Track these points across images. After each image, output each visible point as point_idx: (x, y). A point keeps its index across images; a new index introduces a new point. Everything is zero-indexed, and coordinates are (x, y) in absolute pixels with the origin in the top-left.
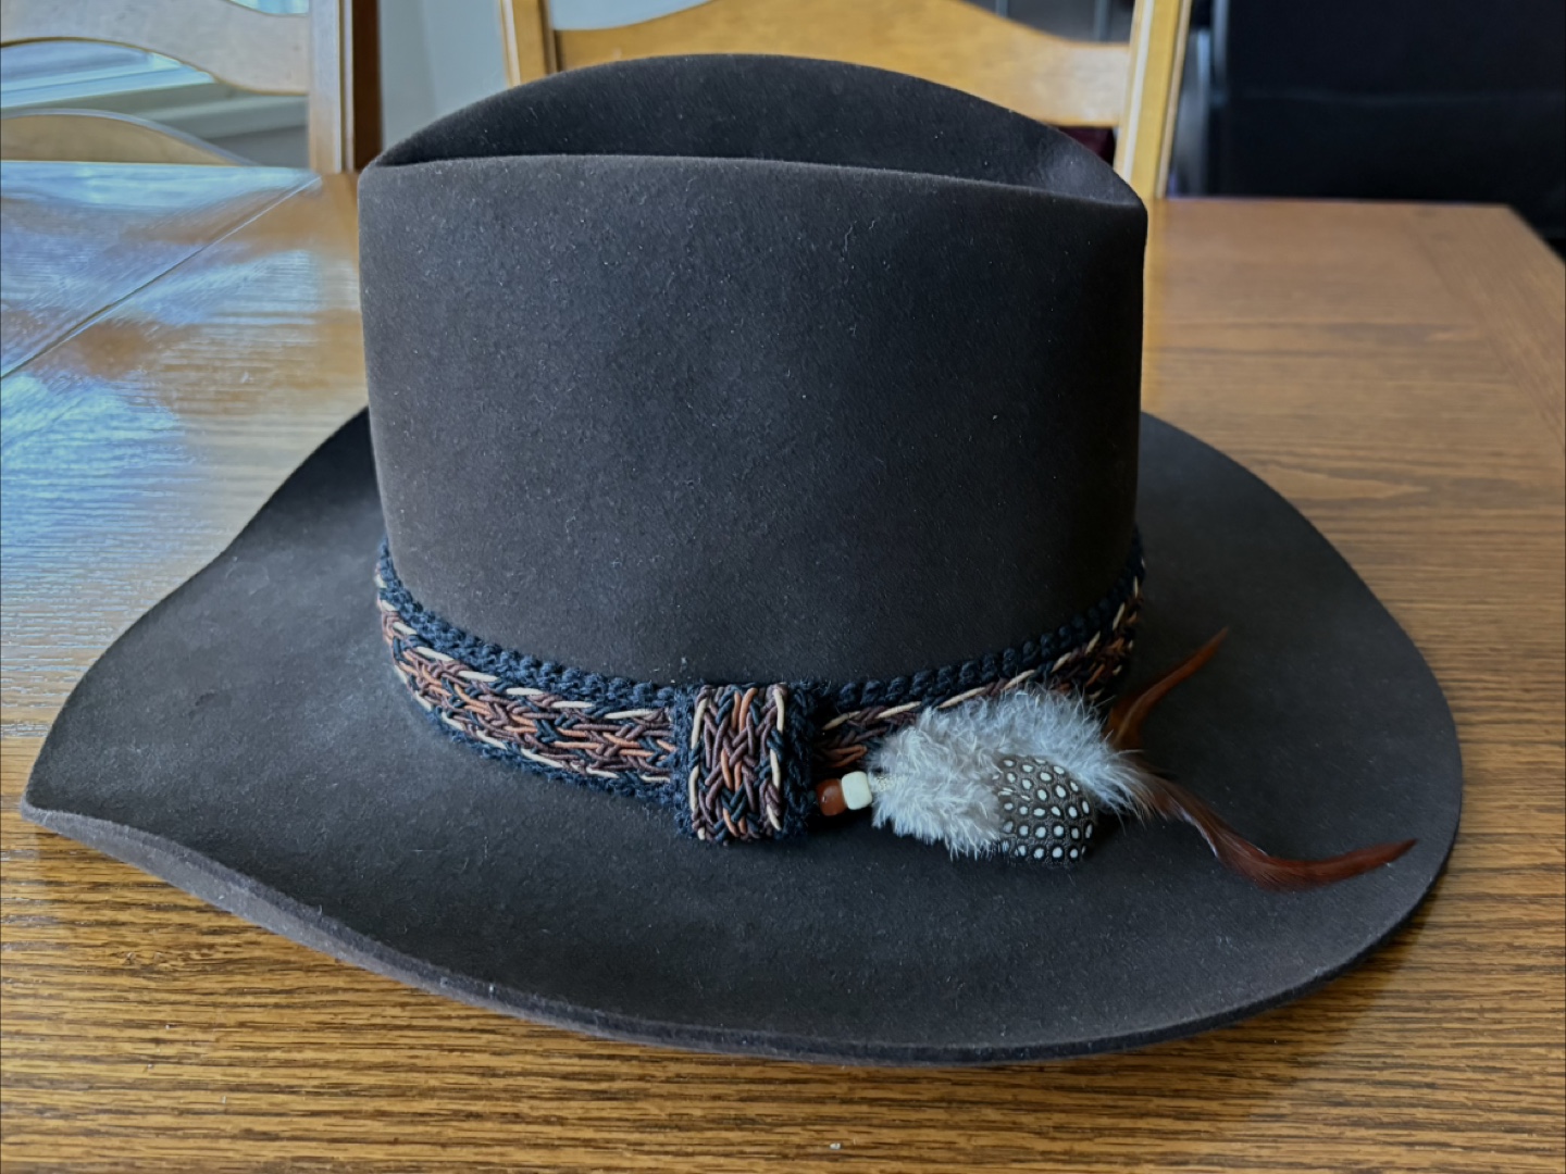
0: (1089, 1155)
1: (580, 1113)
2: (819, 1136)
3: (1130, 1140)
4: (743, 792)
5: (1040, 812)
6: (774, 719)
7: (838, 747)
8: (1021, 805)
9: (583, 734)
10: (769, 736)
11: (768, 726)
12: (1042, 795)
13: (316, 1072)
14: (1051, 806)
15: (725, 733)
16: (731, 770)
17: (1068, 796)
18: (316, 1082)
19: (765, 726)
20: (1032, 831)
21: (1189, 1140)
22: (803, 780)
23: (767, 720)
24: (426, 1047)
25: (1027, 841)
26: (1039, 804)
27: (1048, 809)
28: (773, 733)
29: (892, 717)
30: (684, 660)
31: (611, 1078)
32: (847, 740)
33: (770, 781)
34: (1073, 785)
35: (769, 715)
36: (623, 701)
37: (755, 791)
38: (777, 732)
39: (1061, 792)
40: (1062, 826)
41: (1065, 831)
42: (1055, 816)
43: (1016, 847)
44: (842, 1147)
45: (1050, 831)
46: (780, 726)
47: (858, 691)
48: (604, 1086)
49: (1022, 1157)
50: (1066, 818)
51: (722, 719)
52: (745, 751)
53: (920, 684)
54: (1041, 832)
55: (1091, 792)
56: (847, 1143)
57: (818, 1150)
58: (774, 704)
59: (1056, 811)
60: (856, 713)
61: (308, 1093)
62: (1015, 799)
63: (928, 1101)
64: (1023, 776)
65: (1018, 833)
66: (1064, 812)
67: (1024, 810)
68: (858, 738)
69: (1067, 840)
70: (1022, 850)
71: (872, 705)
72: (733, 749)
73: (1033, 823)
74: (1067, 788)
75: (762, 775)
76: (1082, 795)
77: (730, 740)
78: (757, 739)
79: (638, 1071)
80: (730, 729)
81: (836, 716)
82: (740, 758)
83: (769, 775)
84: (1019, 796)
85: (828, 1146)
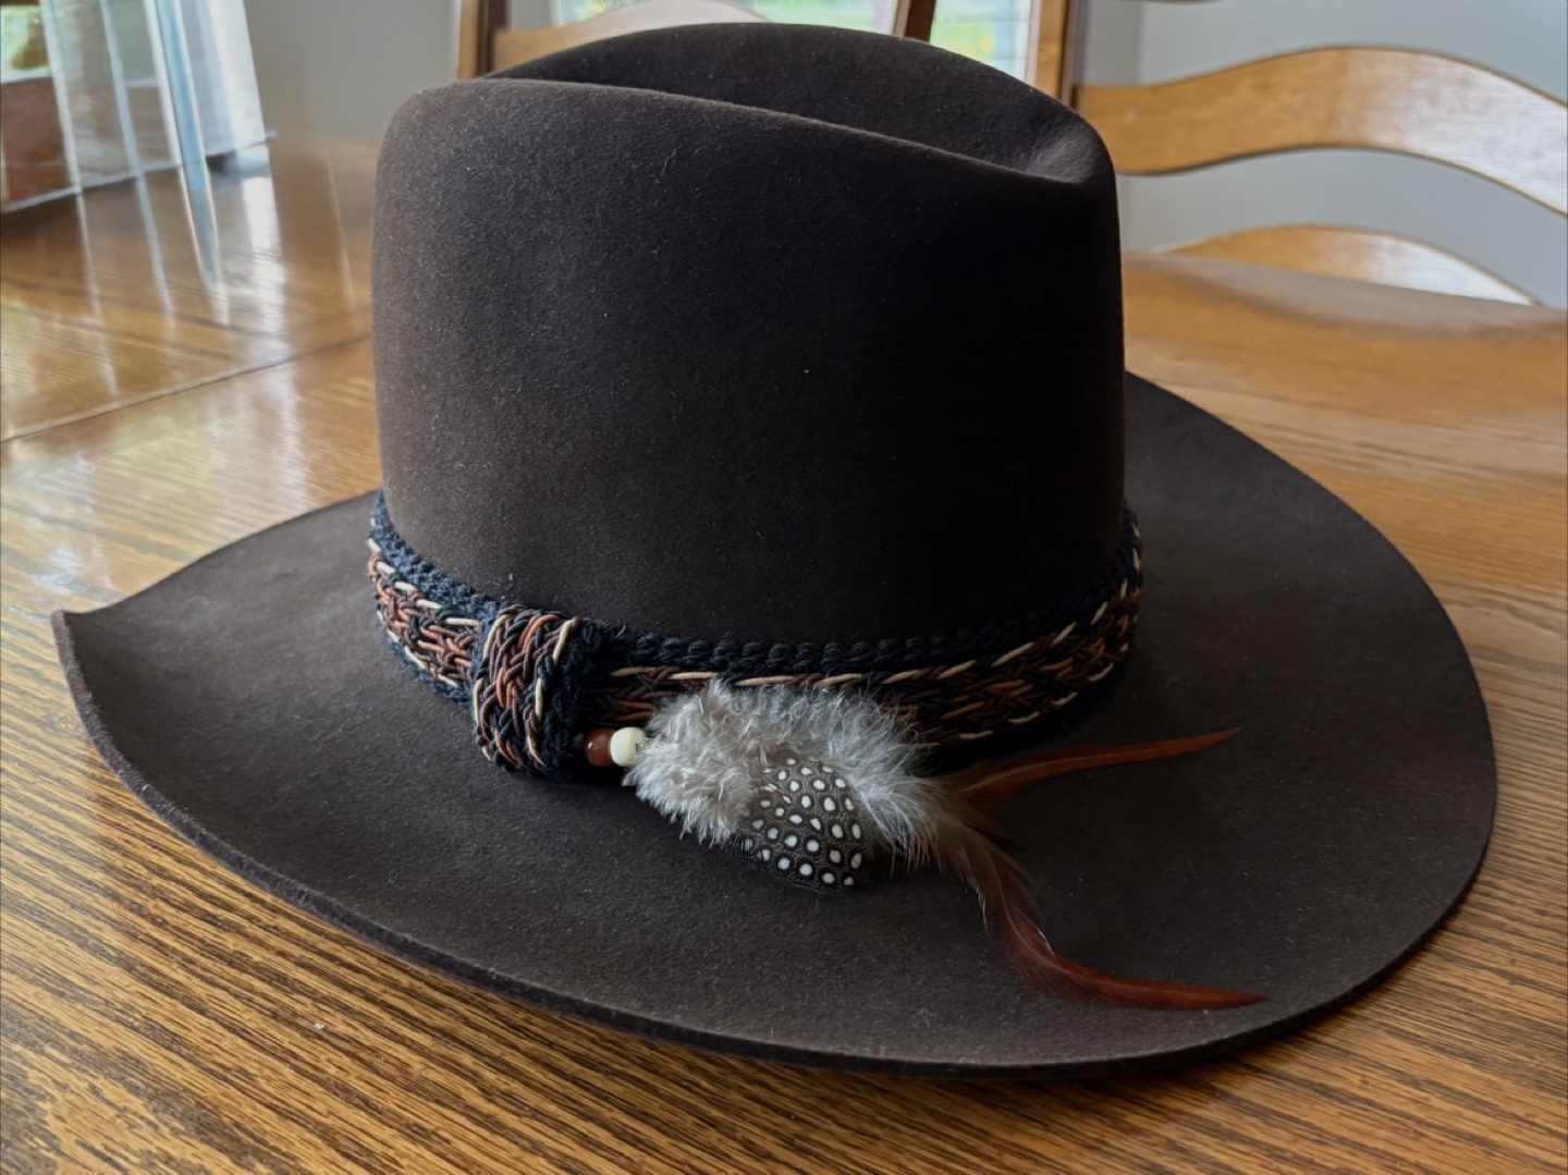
0: (503, 1126)
1: (180, 923)
2: (317, 1014)
3: (552, 1132)
4: (510, 711)
5: (796, 819)
6: (552, 647)
7: (625, 698)
8: (779, 806)
9: (433, 635)
10: (543, 662)
11: (545, 652)
12: (806, 802)
13: (61, 827)
14: (812, 817)
15: (507, 650)
16: (503, 688)
17: (836, 812)
18: (53, 833)
19: (542, 652)
20: (783, 836)
21: (603, 1157)
22: (564, 717)
23: (545, 646)
24: (143, 839)
25: (773, 846)
26: (799, 811)
27: (806, 818)
28: (547, 659)
29: (686, 681)
30: (511, 578)
31: (230, 908)
32: (634, 693)
33: (532, 708)
34: (848, 802)
35: (550, 641)
36: (462, 607)
37: (519, 714)
38: (551, 660)
39: (829, 805)
40: (818, 841)
41: (820, 849)
42: (813, 828)
43: (761, 849)
44: (324, 1030)
45: (802, 843)
46: (555, 655)
47: (655, 644)
48: (220, 912)
49: (446, 1101)
50: (827, 835)
51: (509, 635)
52: (520, 670)
53: (722, 653)
54: (792, 841)
55: (866, 814)
56: (330, 1028)
57: (304, 1023)
58: (558, 634)
59: (816, 824)
60: (652, 669)
61: (42, 838)
62: (776, 797)
63: (432, 1028)
64: (797, 777)
65: (766, 834)
66: (826, 827)
67: (780, 812)
68: (648, 695)
69: (822, 859)
70: (766, 854)
71: (670, 663)
72: (509, 666)
73: (785, 828)
74: (839, 803)
75: (526, 700)
76: (854, 817)
77: (510, 657)
78: (531, 662)
79: (253, 912)
80: (515, 645)
81: (627, 666)
82: (512, 677)
83: (532, 700)
84: (781, 795)
85: (314, 1023)
